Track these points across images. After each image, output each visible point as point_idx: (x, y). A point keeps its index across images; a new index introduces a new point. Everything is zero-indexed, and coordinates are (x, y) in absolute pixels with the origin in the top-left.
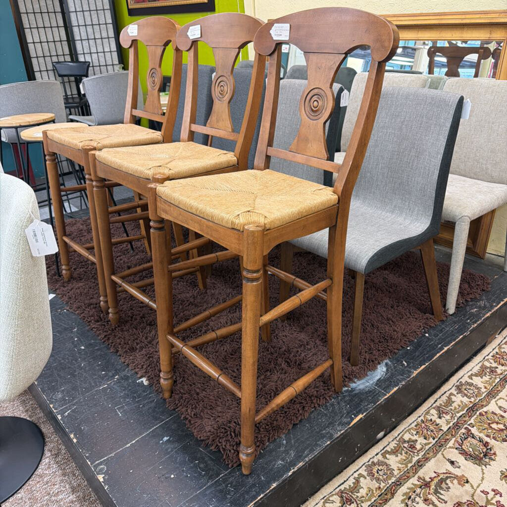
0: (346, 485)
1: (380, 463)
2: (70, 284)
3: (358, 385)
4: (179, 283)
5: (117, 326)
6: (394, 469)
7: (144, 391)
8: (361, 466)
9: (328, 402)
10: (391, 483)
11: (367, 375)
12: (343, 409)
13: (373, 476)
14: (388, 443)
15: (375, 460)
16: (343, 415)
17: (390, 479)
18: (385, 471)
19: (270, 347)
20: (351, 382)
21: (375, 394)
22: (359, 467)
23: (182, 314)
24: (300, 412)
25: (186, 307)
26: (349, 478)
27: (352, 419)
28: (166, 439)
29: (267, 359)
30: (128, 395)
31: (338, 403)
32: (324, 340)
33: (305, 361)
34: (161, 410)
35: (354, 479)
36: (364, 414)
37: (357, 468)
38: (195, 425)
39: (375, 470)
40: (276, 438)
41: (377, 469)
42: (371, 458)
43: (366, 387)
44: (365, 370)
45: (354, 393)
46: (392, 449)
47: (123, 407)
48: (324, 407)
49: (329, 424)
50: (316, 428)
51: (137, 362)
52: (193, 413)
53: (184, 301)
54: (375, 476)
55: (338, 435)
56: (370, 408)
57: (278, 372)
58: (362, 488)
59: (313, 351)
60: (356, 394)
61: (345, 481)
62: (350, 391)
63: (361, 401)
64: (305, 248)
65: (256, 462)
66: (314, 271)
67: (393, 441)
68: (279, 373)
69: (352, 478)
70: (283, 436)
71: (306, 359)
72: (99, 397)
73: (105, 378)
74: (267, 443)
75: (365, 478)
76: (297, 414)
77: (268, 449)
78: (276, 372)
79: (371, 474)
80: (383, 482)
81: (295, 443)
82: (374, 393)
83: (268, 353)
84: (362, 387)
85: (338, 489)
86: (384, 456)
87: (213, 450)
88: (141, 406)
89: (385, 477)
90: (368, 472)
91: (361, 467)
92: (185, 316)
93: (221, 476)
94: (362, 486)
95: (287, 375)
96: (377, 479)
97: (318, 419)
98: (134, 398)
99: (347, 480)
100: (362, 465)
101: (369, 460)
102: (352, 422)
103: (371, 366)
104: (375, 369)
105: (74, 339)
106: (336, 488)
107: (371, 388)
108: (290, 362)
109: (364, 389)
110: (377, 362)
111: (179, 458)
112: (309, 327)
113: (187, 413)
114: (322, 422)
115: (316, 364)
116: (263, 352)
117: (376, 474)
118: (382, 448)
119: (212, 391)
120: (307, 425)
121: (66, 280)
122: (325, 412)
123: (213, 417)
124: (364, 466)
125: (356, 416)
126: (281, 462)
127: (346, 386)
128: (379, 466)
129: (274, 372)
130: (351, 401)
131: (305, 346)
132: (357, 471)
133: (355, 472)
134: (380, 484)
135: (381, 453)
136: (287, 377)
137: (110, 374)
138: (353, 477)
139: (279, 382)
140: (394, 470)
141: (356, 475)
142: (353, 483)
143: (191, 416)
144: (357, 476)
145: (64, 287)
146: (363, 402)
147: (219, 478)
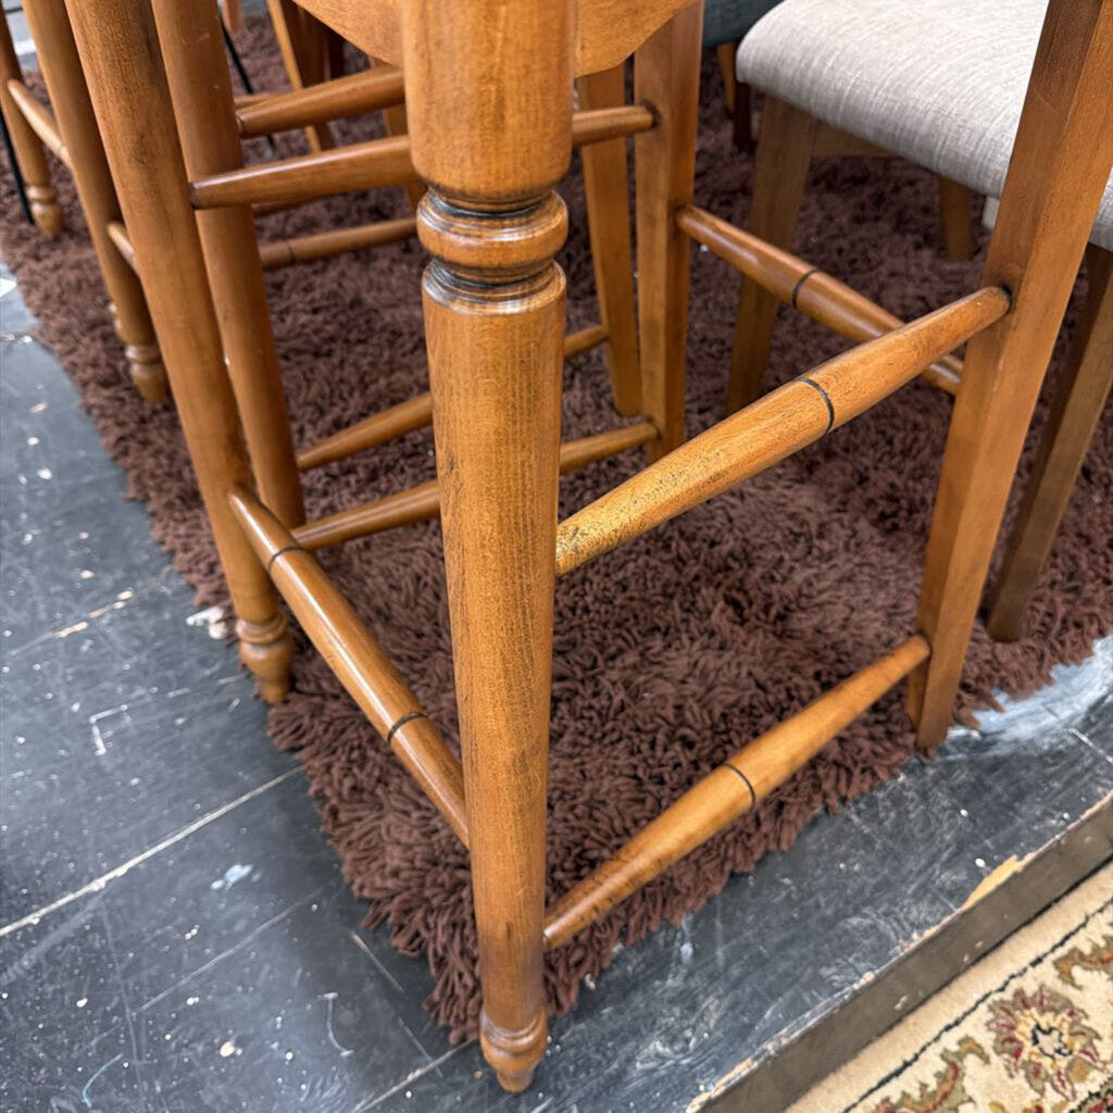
0: (908, 1084)
1: (1045, 1001)
2: (59, 252)
3: (1012, 722)
4: (396, 268)
5: (159, 407)
6: (1101, 1031)
7: (204, 663)
8: (972, 1004)
9: (883, 786)
10: (1086, 1095)
11: (1049, 681)
12: (939, 821)
13: (1017, 1054)
14: (1082, 920)
15: (1030, 985)
16: (940, 851)
17: (1082, 1078)
18: (1065, 1038)
19: (676, 535)
20: (983, 705)
21: (1078, 768)
22: (966, 1008)
23: (383, 382)
24: (765, 829)
25: (404, 355)
26: (923, 1049)
27: (977, 877)
28: (237, 872)
29: (659, 584)
30: (146, 672)
31: (924, 795)
32: (888, 524)
33: (804, 602)
34: (245, 745)
35: (943, 1057)
36: (1030, 857)
37: (958, 1013)
38: (352, 831)
39: (1024, 1030)
40: (654, 928)
41: (1033, 1024)
42: (1012, 977)
43: (1044, 733)
44: (1042, 657)
45: (991, 754)
46: (1096, 948)
47: (117, 717)
48: (862, 806)
49: (878, 888)
50: (822, 901)
51: (197, 549)
52: (348, 783)
53: (401, 335)
54: (1024, 1056)
55: (913, 946)
56: (1054, 830)
57: (692, 639)
58: (970, 1100)
59: (843, 562)
60: (998, 764)
61: (907, 1065)
62: (977, 743)
63: (1020, 796)
64: (869, 133)
65: (562, 1033)
66: (875, 246)
67: (1101, 911)
68: (697, 645)
69: (933, 1054)
70: (684, 922)
71: (809, 597)
72: (49, 667)
73: (88, 597)
74: (617, 948)
75: (986, 1060)
76: (749, 836)
77: (617, 973)
78: (685, 637)
79: (1009, 1044)
80: (1055, 1088)
81: (728, 964)
82: (1072, 765)
83: (667, 557)
84: (1025, 730)
85: (876, 1098)
86: (1063, 968)
87: (401, 951)
88: (180, 721)
89: (1063, 1063)
90: (999, 1032)
91: (973, 1009)
92: (392, 391)
93: (410, 1077)
94: (969, 1092)
95: (727, 656)
96: (1031, 1067)
97: (834, 860)
98: (165, 685)
99: (916, 1058)
100: (978, 1003)
101: (1006, 983)
102: (973, 888)
103: (1068, 644)
104: (1083, 657)
105: (25, 442)
106: (871, 1091)
107: (1062, 741)
108: (744, 604)
109: (1031, 741)
110: (1094, 629)
111: (267, 968)
112: (834, 464)
113: (326, 778)
114: (849, 874)
115: (847, 619)
116: (648, 552)
117: (1028, 1046)
118: (1058, 939)
119: (436, 695)
120: (787, 881)
121: (47, 234)
122: (867, 830)
123: (419, 807)
124: (983, 1007)
125: (993, 865)
126: (660, 1048)
127: (959, 721)
128: (1043, 1011)
129: (679, 639)
130: (977, 789)
131: (809, 539)
132: (957, 1023)
133: (948, 1028)
134: (1042, 1092)
135: (1052, 957)
136: (729, 664)
137: (108, 581)
138: (936, 1049)
139: (693, 686)
140: (1098, 1037)
141: (950, 1041)
142: (938, 1075)
143: (339, 795)
144: (954, 1048)
145: (38, 259)
146: (1028, 799)
147: (403, 1084)
